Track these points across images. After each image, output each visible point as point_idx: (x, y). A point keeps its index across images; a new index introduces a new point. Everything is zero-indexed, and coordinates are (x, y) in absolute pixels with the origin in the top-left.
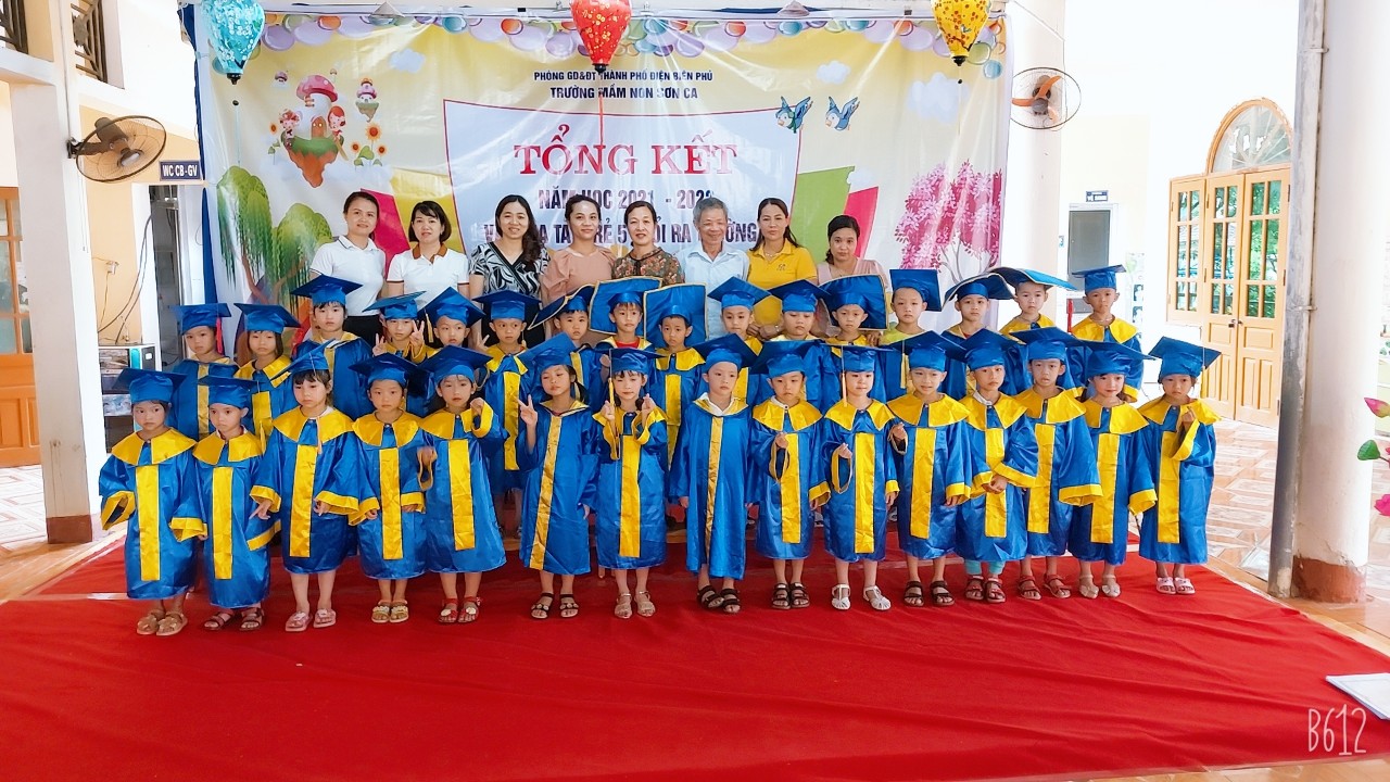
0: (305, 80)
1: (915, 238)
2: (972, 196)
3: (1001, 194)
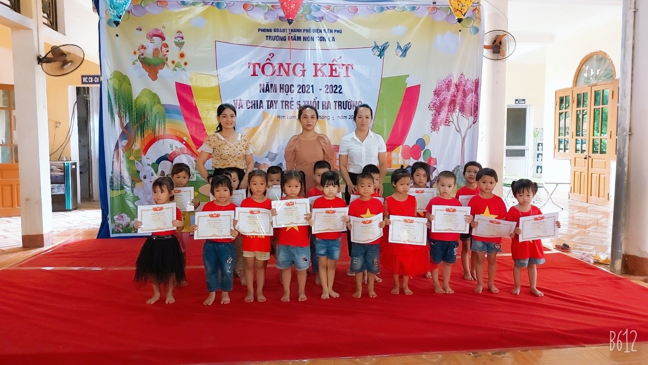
0: (150, 31)
1: (438, 109)
2: (464, 90)
3: (479, 90)
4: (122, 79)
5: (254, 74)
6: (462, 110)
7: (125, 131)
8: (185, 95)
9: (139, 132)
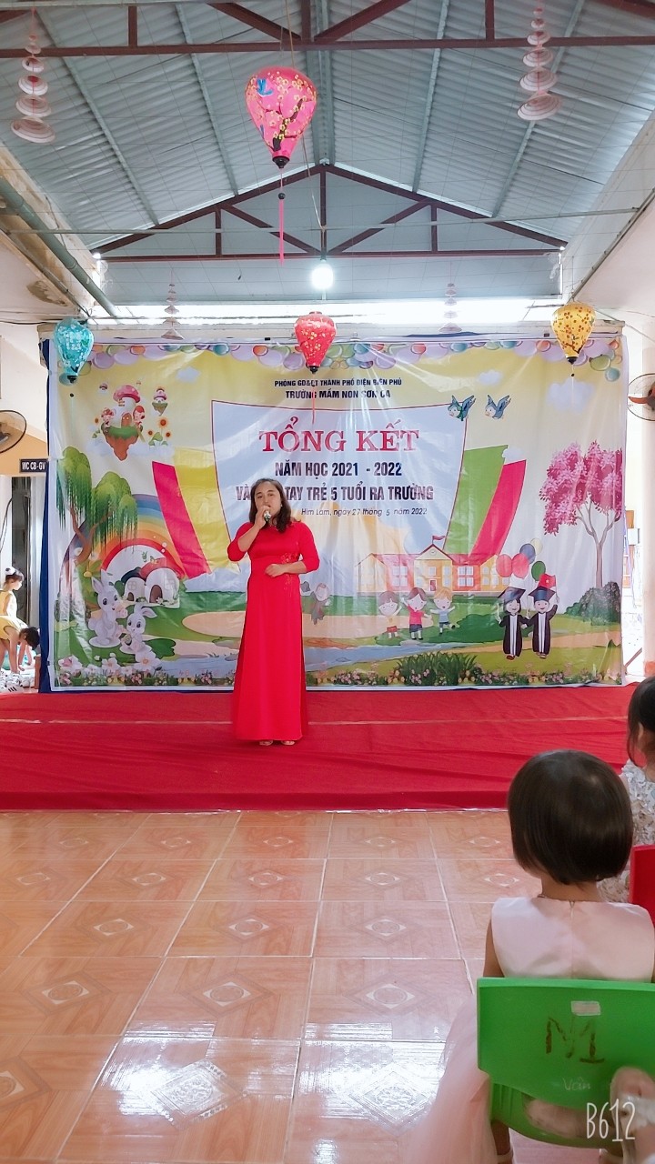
0: (120, 388)
1: (555, 498)
2: (599, 468)
3: (622, 467)
4: (77, 458)
5: (268, 449)
6: (596, 498)
7: (79, 534)
8: (165, 481)
9: (99, 536)
